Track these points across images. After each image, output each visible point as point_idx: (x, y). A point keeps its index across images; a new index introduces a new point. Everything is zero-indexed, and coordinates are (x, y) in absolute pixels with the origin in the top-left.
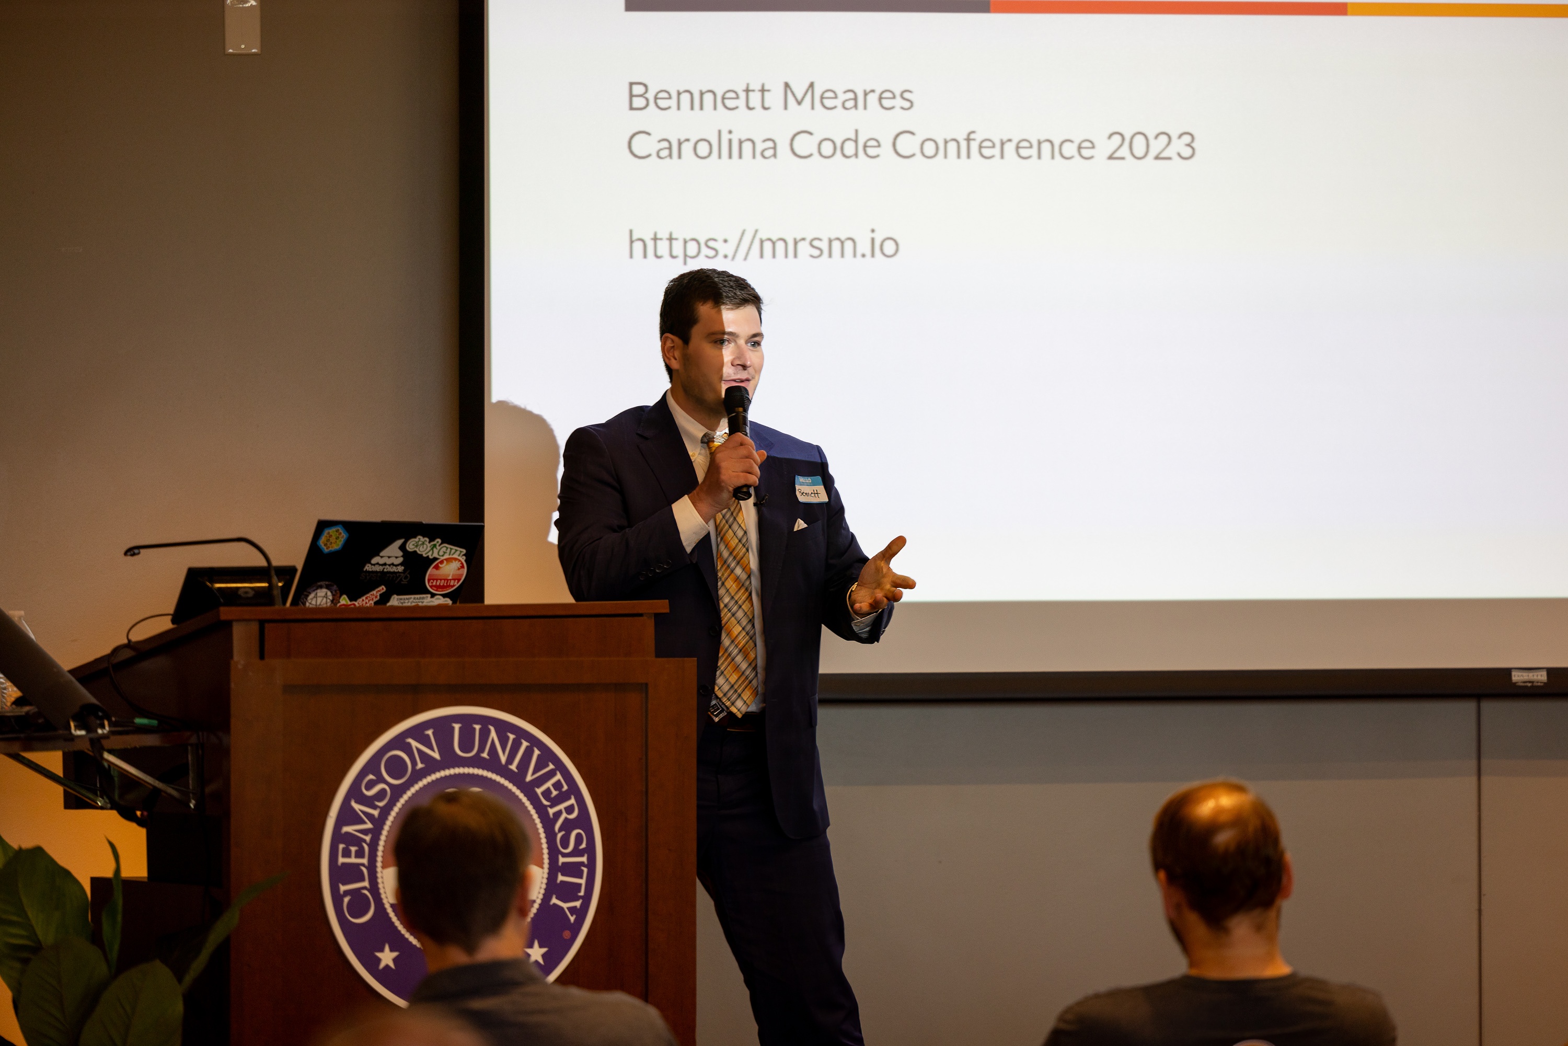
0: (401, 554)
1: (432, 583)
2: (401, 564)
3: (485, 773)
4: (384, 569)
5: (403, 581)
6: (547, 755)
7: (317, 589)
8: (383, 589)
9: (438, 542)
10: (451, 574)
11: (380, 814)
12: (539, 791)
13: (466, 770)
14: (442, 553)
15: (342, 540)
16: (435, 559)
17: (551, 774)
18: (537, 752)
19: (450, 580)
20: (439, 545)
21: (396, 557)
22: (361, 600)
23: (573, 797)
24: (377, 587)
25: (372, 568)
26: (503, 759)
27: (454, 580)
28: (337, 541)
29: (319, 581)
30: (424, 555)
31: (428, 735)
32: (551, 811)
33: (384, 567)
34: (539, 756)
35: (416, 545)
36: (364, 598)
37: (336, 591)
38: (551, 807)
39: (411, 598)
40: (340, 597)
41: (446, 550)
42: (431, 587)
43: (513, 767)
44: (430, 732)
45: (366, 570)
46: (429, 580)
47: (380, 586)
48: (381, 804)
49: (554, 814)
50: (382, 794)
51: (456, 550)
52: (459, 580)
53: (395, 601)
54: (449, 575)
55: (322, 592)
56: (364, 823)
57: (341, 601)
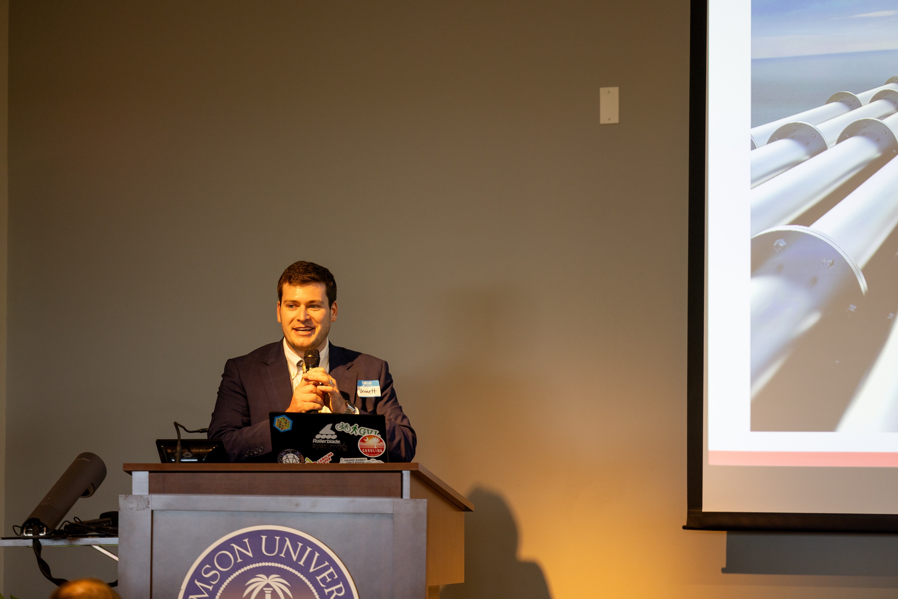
0: (334, 433)
1: (365, 451)
2: (337, 439)
3: (282, 566)
4: (326, 442)
5: (344, 449)
6: (324, 556)
7: (286, 454)
8: (331, 453)
9: (356, 426)
10: (375, 445)
11: (213, 589)
12: (318, 578)
13: (270, 564)
14: (363, 433)
15: (290, 424)
16: (359, 437)
17: (327, 568)
18: (317, 554)
19: (377, 449)
20: (359, 428)
21: (332, 435)
22: (319, 460)
23: (341, 583)
24: (328, 453)
25: (318, 441)
26: (295, 558)
27: (380, 449)
28: (286, 424)
29: (286, 449)
30: (350, 434)
31: (245, 542)
32: (327, 591)
33: (326, 441)
34: (318, 557)
35: (341, 427)
36: (321, 459)
37: (300, 455)
38: (327, 588)
39: (354, 460)
40: (305, 459)
41: (365, 431)
42: (365, 453)
43: (301, 563)
44: (246, 540)
45: (314, 442)
46: (361, 449)
47: (329, 452)
48: (214, 583)
49: (328, 593)
50: (214, 577)
51: (372, 431)
52: (383, 449)
53: (343, 461)
54: (375, 447)
55: (291, 456)
56: (204, 594)
57: (306, 461)
